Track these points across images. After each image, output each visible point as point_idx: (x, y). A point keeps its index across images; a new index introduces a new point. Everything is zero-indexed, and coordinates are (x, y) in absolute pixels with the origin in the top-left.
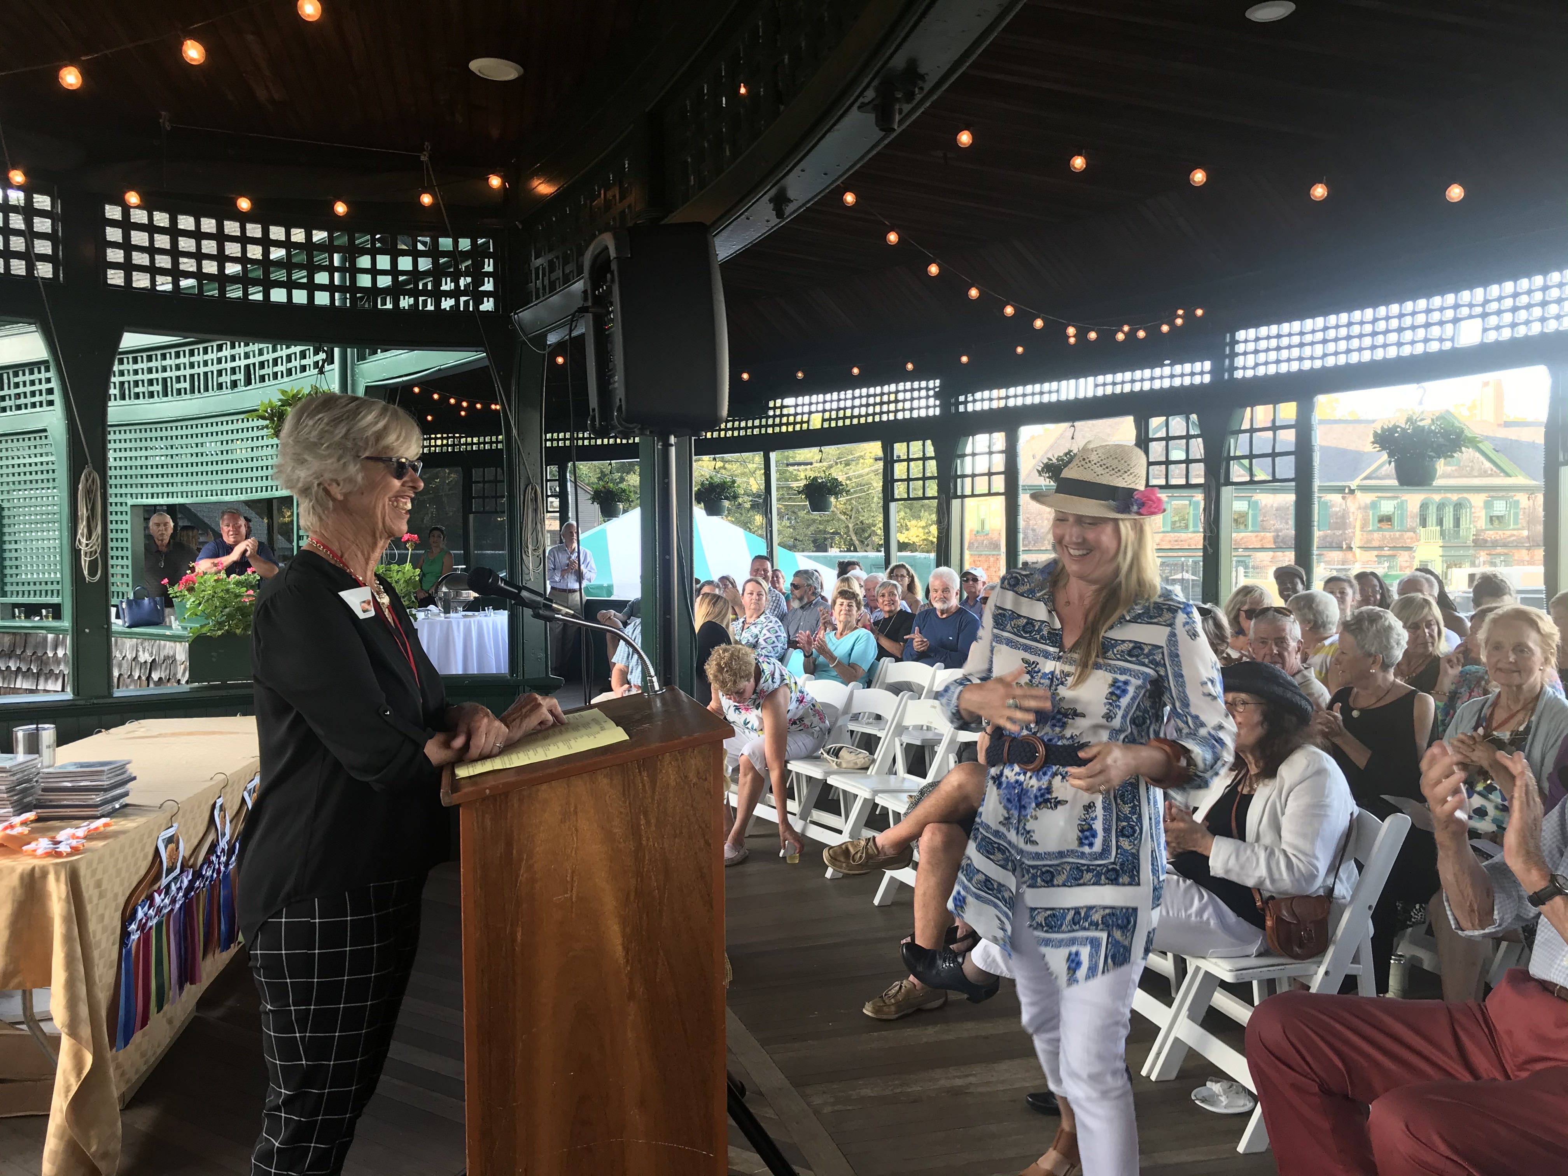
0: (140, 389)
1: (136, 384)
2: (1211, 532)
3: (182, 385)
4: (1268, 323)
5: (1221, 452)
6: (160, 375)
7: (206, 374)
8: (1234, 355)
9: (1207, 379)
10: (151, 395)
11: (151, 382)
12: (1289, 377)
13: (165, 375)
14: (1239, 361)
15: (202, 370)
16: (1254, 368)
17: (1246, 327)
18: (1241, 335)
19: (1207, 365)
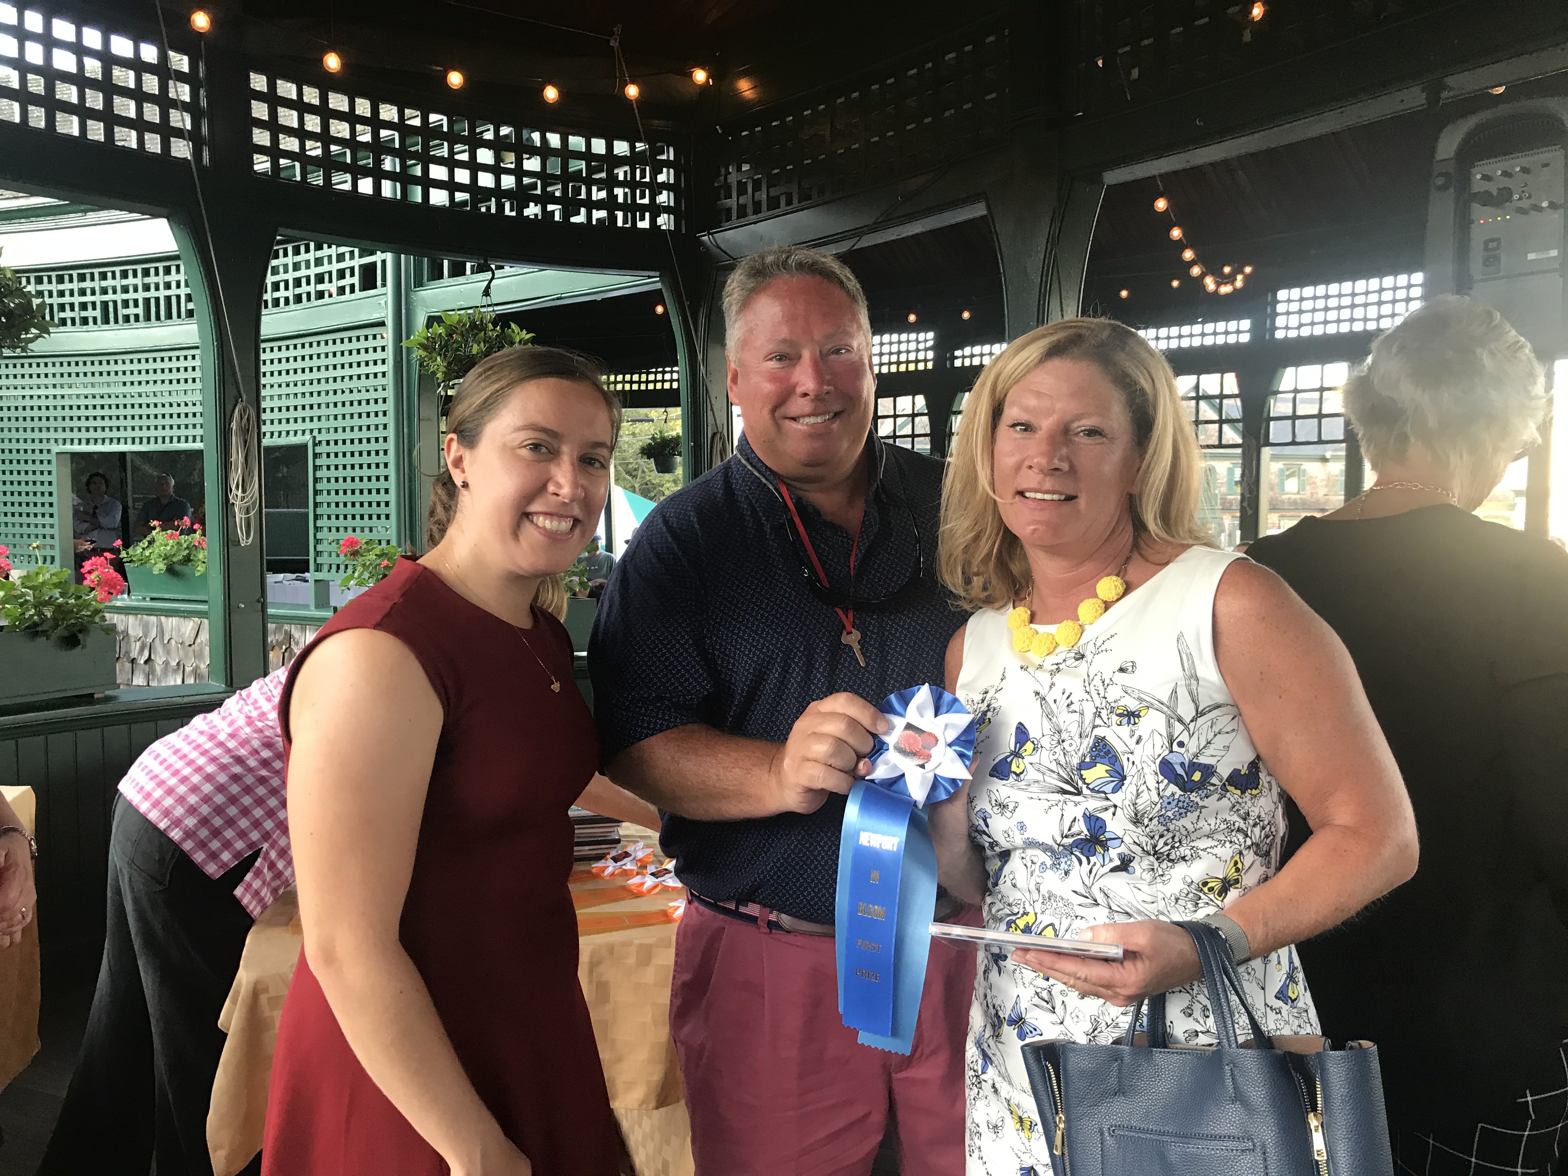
0: (68, 314)
1: (62, 308)
2: (1250, 493)
3: (131, 311)
4: (1315, 283)
5: (1263, 412)
6: (98, 298)
7: (168, 299)
8: (1276, 314)
9: (1245, 338)
10: (85, 321)
11: (84, 306)
12: (1339, 338)
13: (105, 298)
14: (1280, 321)
15: (162, 293)
16: (1298, 328)
17: (1289, 286)
18: (1282, 294)
19: (1246, 324)
